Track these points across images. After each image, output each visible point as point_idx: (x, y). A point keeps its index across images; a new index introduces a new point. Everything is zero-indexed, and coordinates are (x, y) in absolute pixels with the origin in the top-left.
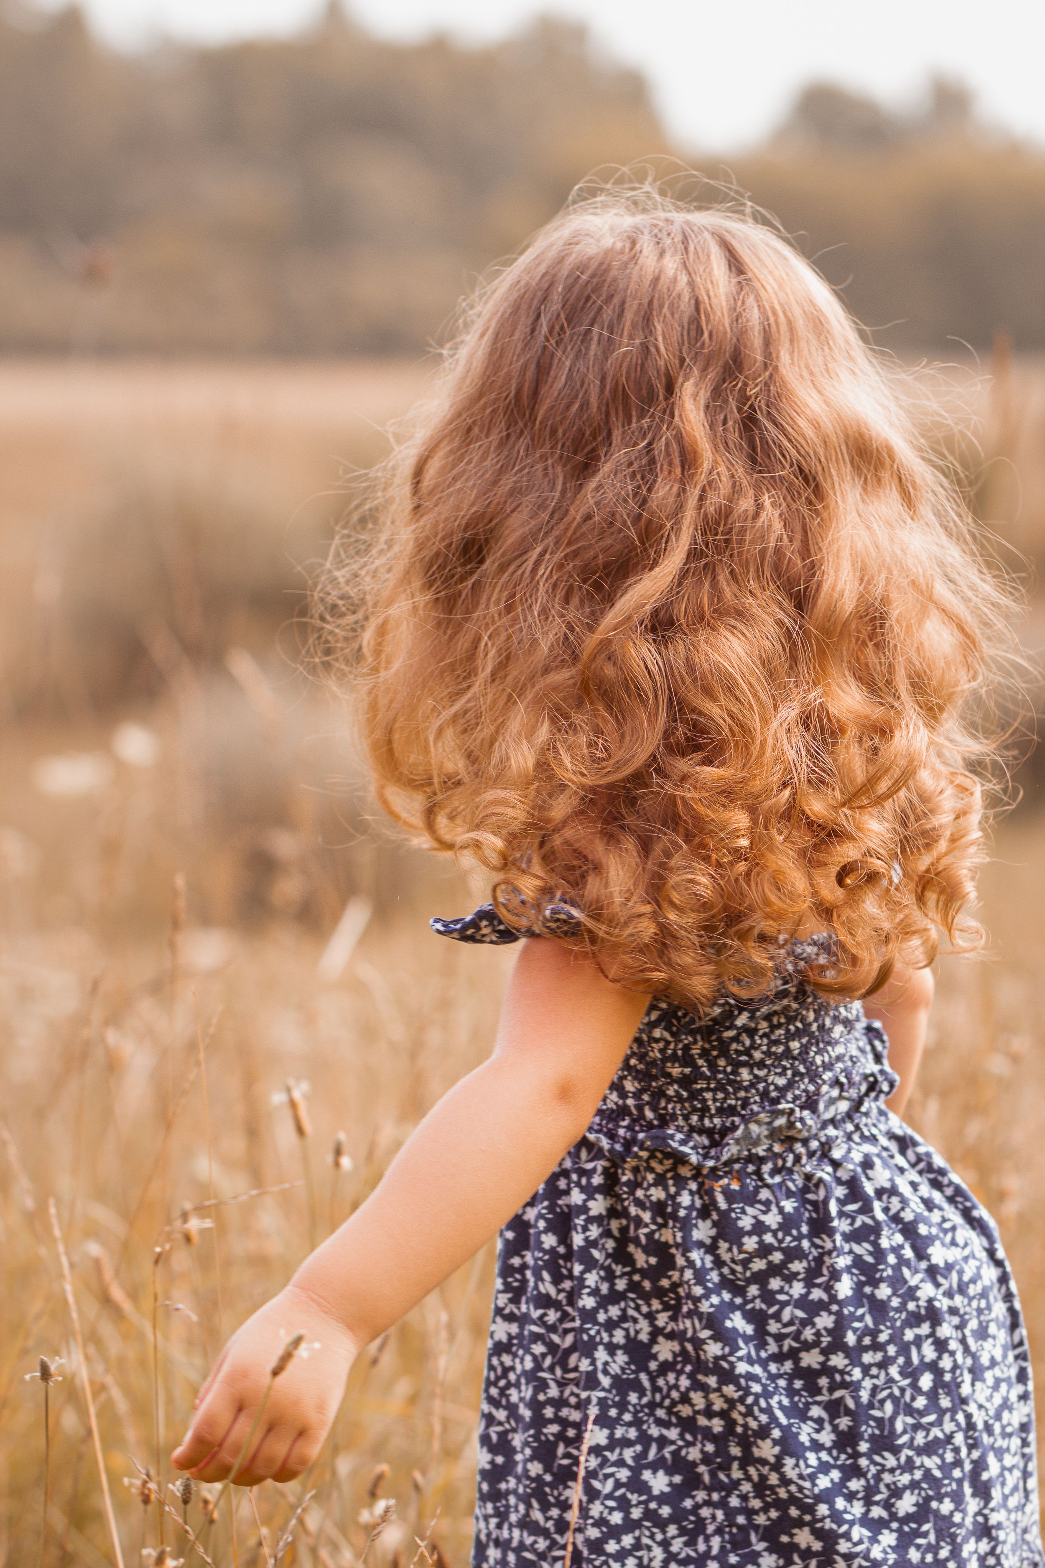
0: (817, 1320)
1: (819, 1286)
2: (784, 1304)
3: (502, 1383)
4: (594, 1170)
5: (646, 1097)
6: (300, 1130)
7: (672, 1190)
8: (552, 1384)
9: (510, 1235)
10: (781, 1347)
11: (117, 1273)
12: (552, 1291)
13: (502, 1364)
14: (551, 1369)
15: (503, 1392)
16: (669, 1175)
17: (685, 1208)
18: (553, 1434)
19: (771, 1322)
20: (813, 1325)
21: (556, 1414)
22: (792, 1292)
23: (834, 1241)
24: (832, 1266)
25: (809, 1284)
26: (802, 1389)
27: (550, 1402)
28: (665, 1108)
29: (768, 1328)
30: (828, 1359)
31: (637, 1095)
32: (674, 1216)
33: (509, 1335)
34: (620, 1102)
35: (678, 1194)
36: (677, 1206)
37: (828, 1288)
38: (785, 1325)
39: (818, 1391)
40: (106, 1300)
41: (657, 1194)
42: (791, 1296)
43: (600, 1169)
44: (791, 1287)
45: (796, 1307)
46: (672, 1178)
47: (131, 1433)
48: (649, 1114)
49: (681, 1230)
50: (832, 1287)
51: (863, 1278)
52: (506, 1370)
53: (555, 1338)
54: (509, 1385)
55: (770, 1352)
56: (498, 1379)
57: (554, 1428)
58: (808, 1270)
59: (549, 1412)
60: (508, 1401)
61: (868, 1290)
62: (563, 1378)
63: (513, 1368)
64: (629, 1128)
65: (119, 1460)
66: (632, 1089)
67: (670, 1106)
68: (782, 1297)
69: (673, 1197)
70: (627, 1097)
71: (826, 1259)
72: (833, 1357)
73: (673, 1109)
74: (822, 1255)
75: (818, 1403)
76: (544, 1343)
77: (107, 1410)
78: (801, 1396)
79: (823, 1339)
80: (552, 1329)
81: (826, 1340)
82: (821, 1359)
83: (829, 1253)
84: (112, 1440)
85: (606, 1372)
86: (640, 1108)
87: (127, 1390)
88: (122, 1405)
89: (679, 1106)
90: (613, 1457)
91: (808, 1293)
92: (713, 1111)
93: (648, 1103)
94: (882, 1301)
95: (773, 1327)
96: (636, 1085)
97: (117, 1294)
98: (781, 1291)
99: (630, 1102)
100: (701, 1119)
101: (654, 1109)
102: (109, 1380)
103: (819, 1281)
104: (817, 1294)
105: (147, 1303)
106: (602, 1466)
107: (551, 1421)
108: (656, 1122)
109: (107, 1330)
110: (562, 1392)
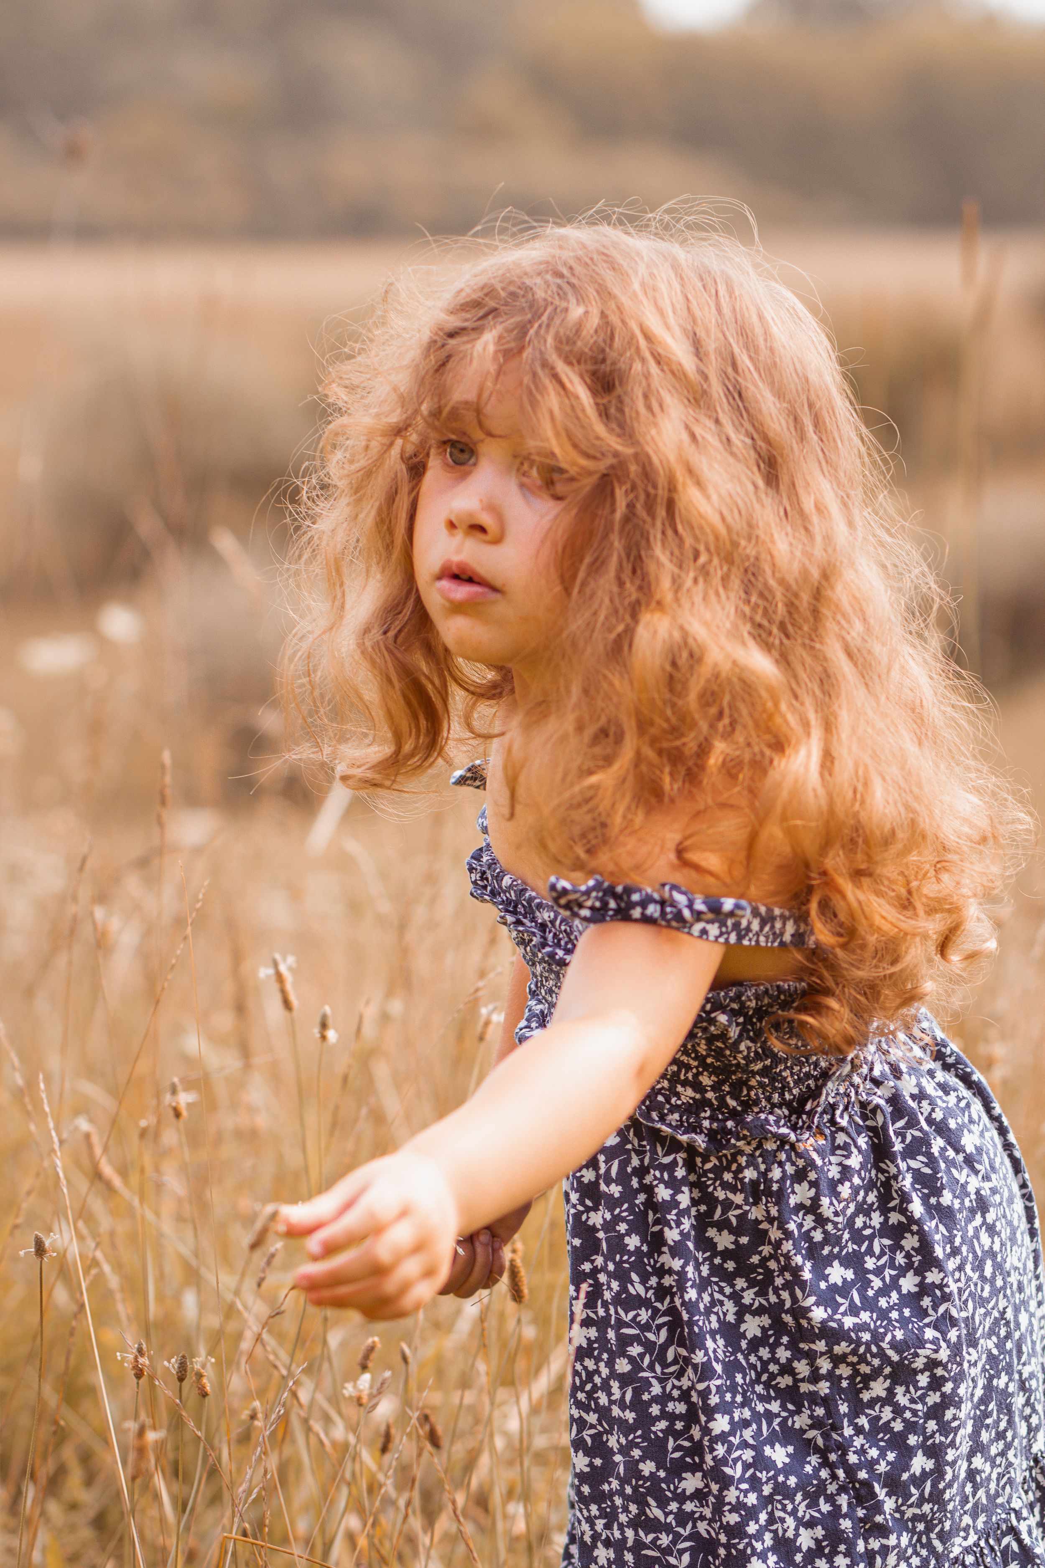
0: (903, 1242)
1: (893, 1209)
2: (871, 1238)
3: (588, 1387)
4: (674, 1163)
5: (726, 1088)
6: (287, 1004)
7: (763, 1167)
8: (654, 1382)
9: (577, 1242)
10: (883, 1279)
11: (106, 1149)
12: (641, 1290)
13: (585, 1368)
14: (651, 1368)
15: (590, 1395)
16: (757, 1153)
17: (777, 1182)
18: (661, 1431)
19: (867, 1258)
20: (902, 1248)
21: (662, 1411)
22: (873, 1223)
23: (897, 1166)
24: (900, 1189)
25: (885, 1211)
26: (912, 1316)
27: (655, 1399)
28: (748, 1095)
29: (866, 1266)
30: (924, 1278)
31: (715, 1088)
32: (768, 1193)
33: (589, 1339)
34: (698, 1096)
35: (768, 1170)
36: (768, 1182)
37: (903, 1211)
38: (879, 1258)
39: (925, 1313)
40: (97, 1176)
41: (749, 1174)
42: (874, 1228)
43: (680, 1162)
44: (871, 1219)
45: (881, 1237)
46: (760, 1156)
47: (122, 1309)
48: (732, 1103)
49: (775, 1204)
50: (906, 1209)
51: (926, 1191)
52: (590, 1375)
53: (651, 1336)
54: (595, 1389)
55: (876, 1288)
56: (583, 1383)
57: (663, 1425)
58: (880, 1197)
59: (655, 1410)
60: (596, 1404)
61: (933, 1200)
62: (663, 1373)
63: (597, 1372)
64: (712, 1118)
65: (110, 1336)
66: (710, 1083)
67: (752, 1093)
68: (867, 1232)
69: (764, 1174)
70: (707, 1091)
71: (893, 1182)
72: (928, 1274)
73: (756, 1095)
74: (888, 1179)
75: (928, 1325)
76: (640, 1343)
77: (98, 1282)
78: (913, 1322)
79: (914, 1259)
80: (646, 1327)
81: (917, 1259)
82: (917, 1279)
83: (895, 1177)
84: (104, 1317)
85: (717, 1360)
86: (721, 1099)
87: (118, 1266)
88: (114, 1281)
89: (760, 1091)
90: (736, 1441)
91: (887, 1219)
92: (792, 1085)
93: (728, 1093)
94: (949, 1207)
95: (870, 1263)
96: (713, 1078)
97: (108, 1170)
98: (865, 1226)
99: (710, 1095)
100: (782, 1095)
101: (736, 1097)
102: (99, 1255)
103: (892, 1204)
104: (895, 1218)
105: (135, 1179)
106: (729, 1451)
107: (658, 1419)
108: (739, 1108)
109: (97, 1206)
110: (664, 1388)
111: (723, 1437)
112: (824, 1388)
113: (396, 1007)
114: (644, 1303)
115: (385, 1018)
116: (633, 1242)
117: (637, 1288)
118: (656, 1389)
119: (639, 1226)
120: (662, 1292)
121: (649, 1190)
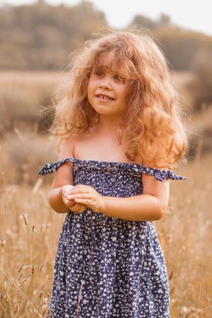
6: (26, 224)
111: (132, 277)
112: (148, 269)
113: (49, 225)
114: (123, 249)
115: (47, 227)
116: (122, 237)
117: (122, 246)
118: (124, 266)
119: (124, 234)
120: (127, 247)
121: (127, 226)
